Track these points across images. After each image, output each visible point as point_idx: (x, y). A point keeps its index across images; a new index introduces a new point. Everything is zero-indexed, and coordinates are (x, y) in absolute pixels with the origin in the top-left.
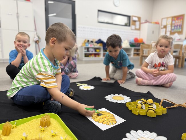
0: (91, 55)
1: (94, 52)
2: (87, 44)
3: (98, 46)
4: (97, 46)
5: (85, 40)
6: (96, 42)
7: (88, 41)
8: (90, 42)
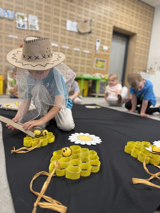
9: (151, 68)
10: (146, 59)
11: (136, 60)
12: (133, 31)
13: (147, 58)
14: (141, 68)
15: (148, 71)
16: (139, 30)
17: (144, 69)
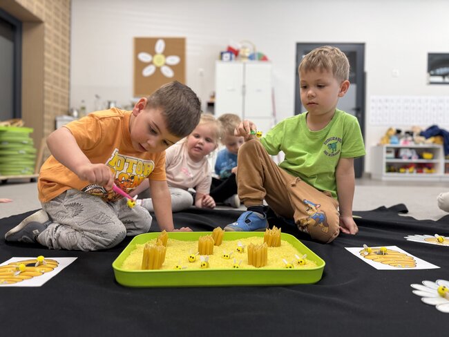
0: (406, 166)
1: (415, 160)
2: (395, 139)
3: (429, 143)
4: (424, 143)
5: (390, 129)
6: (422, 134)
7: (399, 132)
8: (403, 133)
9: (83, 108)
10: (67, 85)
11: (48, 85)
12: (35, 11)
13: (69, 83)
14: (60, 106)
15: (75, 114)
16: (47, 14)
17: (65, 108)
